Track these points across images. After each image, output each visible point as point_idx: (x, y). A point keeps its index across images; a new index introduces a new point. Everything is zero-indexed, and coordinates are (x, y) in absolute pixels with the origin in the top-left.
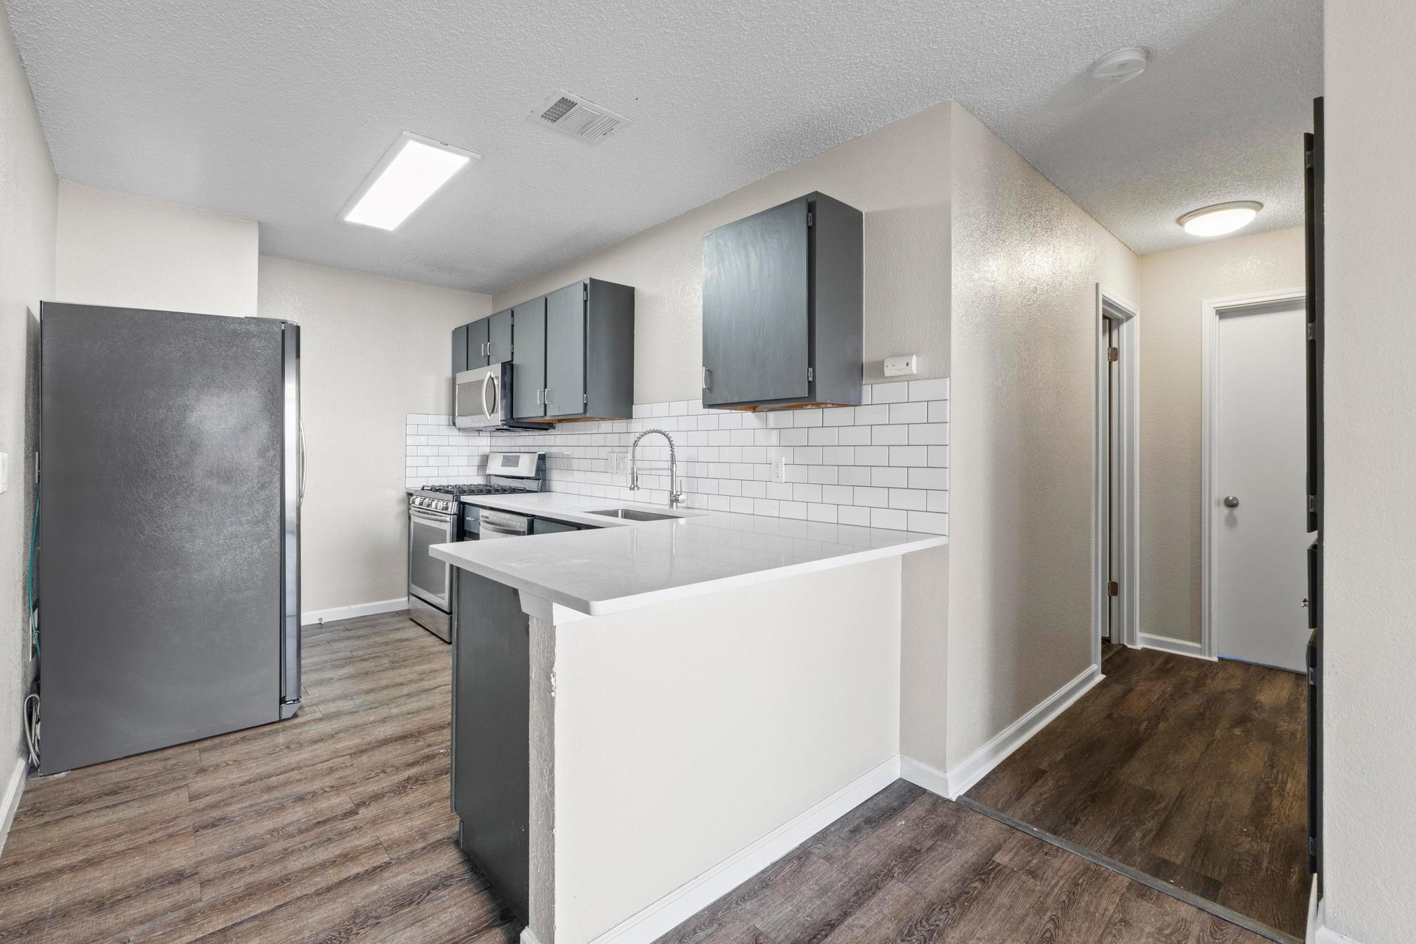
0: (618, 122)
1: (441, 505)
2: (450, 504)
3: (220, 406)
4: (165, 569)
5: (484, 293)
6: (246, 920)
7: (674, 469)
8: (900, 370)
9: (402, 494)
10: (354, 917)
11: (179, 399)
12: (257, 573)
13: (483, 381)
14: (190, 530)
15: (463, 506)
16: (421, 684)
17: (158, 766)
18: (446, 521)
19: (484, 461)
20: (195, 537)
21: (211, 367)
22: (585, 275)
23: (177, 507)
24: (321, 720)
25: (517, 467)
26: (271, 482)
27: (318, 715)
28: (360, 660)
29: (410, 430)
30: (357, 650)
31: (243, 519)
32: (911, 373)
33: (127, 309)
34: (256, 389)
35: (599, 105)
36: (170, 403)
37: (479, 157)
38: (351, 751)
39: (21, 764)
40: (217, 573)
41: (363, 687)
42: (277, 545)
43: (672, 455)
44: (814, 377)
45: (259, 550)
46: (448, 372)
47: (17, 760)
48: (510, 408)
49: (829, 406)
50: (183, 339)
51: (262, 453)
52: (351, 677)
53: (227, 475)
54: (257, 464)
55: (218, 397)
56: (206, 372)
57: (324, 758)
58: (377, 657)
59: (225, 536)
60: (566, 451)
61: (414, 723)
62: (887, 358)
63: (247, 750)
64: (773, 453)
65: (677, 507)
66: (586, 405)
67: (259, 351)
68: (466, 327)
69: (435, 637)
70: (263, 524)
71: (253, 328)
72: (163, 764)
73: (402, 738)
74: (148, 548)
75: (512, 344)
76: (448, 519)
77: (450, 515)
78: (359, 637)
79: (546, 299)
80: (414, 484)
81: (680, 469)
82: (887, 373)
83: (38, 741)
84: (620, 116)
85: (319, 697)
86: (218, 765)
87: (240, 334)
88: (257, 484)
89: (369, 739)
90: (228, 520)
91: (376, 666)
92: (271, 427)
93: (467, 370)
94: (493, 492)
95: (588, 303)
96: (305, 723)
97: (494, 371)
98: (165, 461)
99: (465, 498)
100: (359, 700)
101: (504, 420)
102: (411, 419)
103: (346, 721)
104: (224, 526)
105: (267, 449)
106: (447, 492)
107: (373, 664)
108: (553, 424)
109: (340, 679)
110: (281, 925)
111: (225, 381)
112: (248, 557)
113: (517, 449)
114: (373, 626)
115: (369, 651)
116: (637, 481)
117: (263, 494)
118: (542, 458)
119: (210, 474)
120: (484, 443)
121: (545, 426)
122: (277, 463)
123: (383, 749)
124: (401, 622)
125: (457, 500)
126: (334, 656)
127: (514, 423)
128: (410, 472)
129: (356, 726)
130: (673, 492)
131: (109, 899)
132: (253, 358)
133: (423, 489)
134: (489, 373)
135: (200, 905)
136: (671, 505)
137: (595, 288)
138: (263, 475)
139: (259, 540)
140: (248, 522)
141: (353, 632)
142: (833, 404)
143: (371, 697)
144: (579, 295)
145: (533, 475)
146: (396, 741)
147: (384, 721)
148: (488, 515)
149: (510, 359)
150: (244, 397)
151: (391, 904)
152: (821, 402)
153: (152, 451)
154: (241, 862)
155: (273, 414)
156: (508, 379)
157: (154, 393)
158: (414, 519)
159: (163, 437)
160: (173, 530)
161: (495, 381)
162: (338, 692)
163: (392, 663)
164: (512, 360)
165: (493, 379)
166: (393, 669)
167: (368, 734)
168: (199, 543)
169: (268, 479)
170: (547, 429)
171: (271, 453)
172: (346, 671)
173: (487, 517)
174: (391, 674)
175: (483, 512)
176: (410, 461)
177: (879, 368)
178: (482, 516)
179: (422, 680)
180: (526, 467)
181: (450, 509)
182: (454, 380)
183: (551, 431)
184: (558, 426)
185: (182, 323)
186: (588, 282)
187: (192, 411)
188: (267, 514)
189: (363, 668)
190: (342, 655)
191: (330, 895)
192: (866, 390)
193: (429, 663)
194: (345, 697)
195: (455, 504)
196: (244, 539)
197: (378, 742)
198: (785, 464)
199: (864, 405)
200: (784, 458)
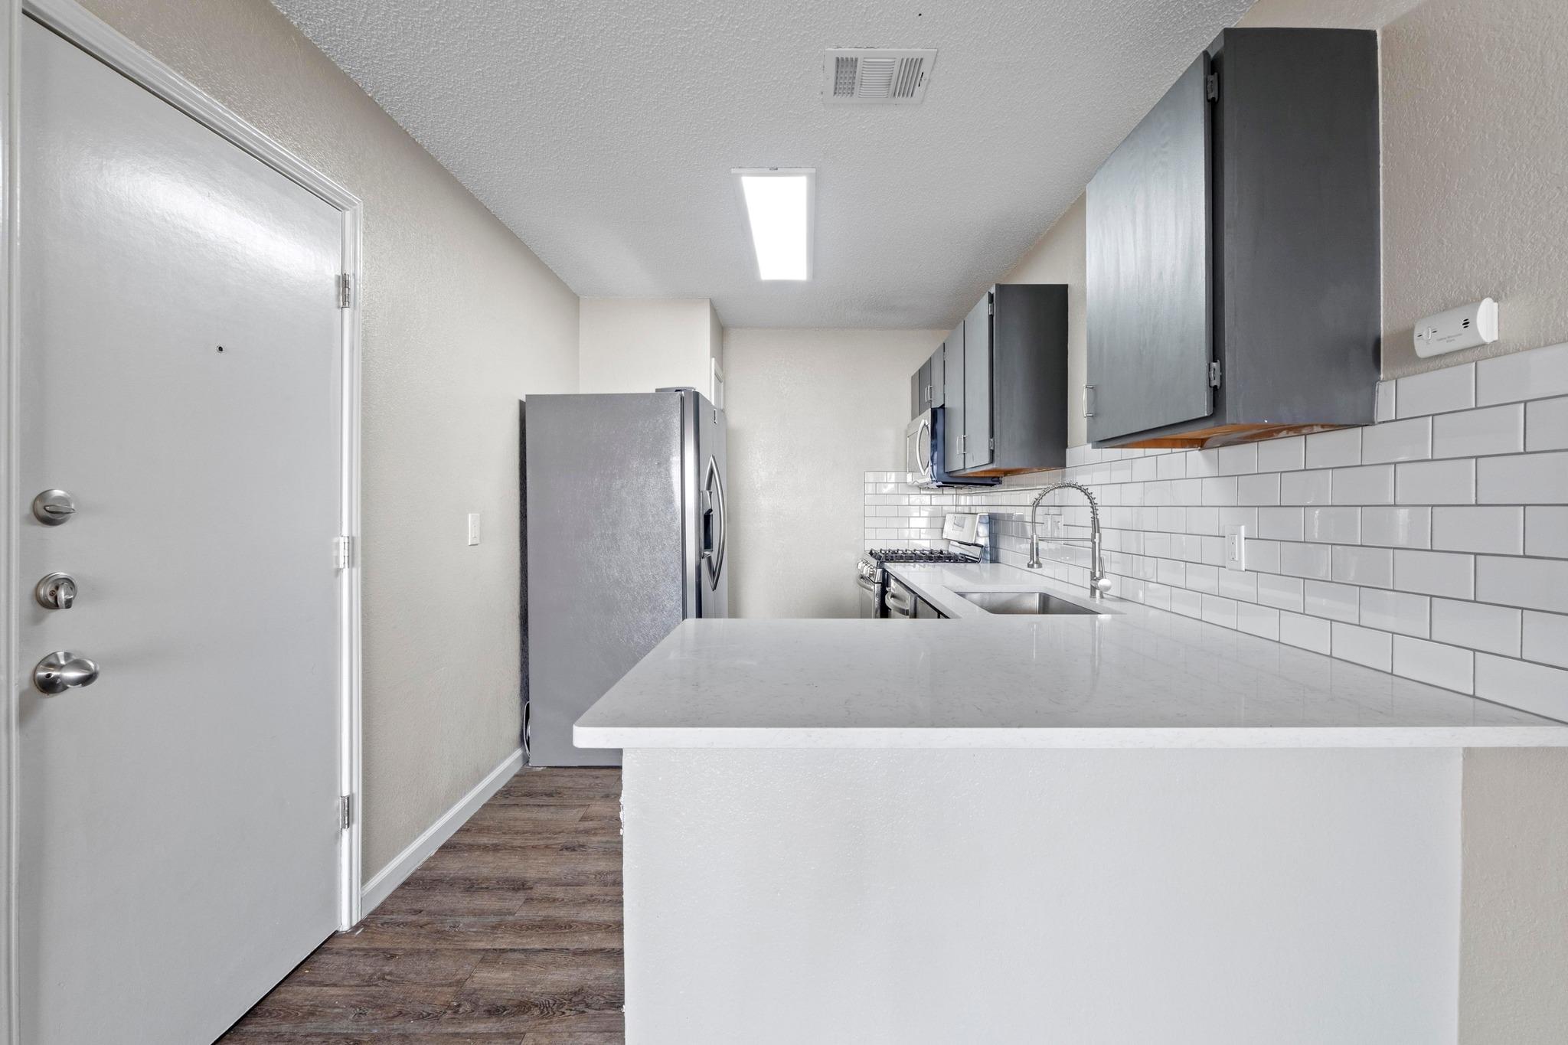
0: (922, 59)
2: (876, 571)
6: (519, 950)
7: (1097, 540)
8: (1449, 339)
10: (575, 994)
13: (918, 430)
17: (587, 782)
18: (871, 590)
22: (990, 281)
25: (963, 531)
29: (869, 488)
32: (1481, 343)
35: (883, 47)
37: (812, 169)
43: (1095, 521)
44: (1222, 378)
48: (943, 460)
49: (1316, 429)
64: (1228, 519)
65: (1099, 597)
66: (992, 452)
68: (919, 371)
72: (592, 780)
75: (944, 384)
76: (872, 588)
79: (964, 323)
81: (1109, 540)
82: (1422, 349)
84: (919, 50)
95: (995, 318)
97: (927, 418)
99: (887, 566)
102: (871, 476)
110: (533, 969)
116: (1037, 555)
125: (881, 566)
127: (946, 479)
128: (869, 534)
130: (1094, 572)
131: (478, 884)
134: (923, 421)
135: (511, 918)
136: (1092, 595)
137: (1004, 297)
142: (1323, 426)
144: (985, 310)
145: (987, 543)
149: (943, 401)
151: (607, 997)
152: (1301, 423)
154: (559, 893)
156: (939, 426)
164: (945, 404)
165: (926, 428)
170: (992, 485)
176: (869, 523)
177: (1406, 339)
178: (892, 589)
181: (875, 577)
183: (997, 487)
184: (1005, 480)
186: (995, 292)
191: (579, 960)
192: (1385, 391)
195: (880, 571)
198: (1245, 539)
199: (1380, 423)
200: (1243, 527)
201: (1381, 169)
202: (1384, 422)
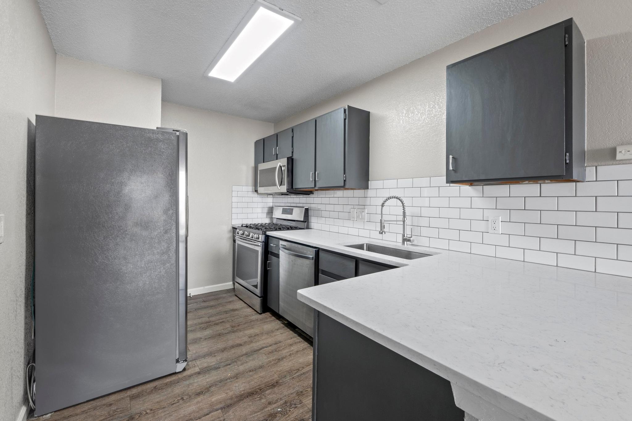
1: (256, 236)
2: (260, 236)
3: (142, 183)
4: (111, 283)
5: (270, 122)
7: (405, 221)
9: (230, 228)
11: (118, 178)
12: (163, 284)
13: (276, 168)
14: (125, 258)
15: (267, 237)
16: (251, 345)
18: (258, 246)
19: (271, 211)
20: (128, 262)
21: (136, 159)
22: (345, 104)
23: (117, 244)
24: (199, 373)
25: (292, 214)
26: (171, 229)
27: (197, 370)
28: (215, 324)
29: (234, 194)
30: (211, 316)
31: (155, 251)
33: (87, 122)
34: (162, 174)
36: (113, 181)
37: (300, 20)
38: (221, 406)
39: (23, 410)
40: (141, 284)
41: (219, 346)
42: (174, 267)
43: (404, 213)
44: (570, 160)
45: (164, 270)
46: (252, 164)
47: (21, 406)
48: (291, 182)
50: (120, 141)
51: (166, 212)
52: (211, 337)
53: (146, 225)
54: (163, 218)
55: (141, 177)
56: (133, 162)
57: (206, 411)
58: (223, 322)
59: (145, 262)
60: (320, 207)
61: (256, 380)
62: (618, 145)
63: (158, 400)
64: (488, 214)
65: (407, 244)
66: (345, 181)
67: (163, 150)
68: (263, 140)
69: (251, 309)
70: (166, 254)
71: (160, 136)
73: (251, 394)
74: (100, 270)
75: (292, 147)
76: (260, 245)
77: (261, 242)
78: (211, 307)
79: (316, 121)
80: (237, 223)
81: (408, 221)
82: (619, 157)
83: (34, 394)
85: (196, 353)
86: (141, 414)
87: (153, 140)
88: (163, 230)
89: (231, 394)
90: (147, 252)
91: (223, 329)
92: (170, 196)
93: (264, 162)
94: (282, 229)
95: (347, 120)
96: (190, 376)
97: (282, 162)
98: (110, 216)
99: (269, 233)
100: (219, 357)
101: (288, 189)
102: (234, 188)
103: (213, 377)
104: (144, 256)
105: (168, 210)
106: (258, 229)
107: (222, 328)
108: (312, 191)
109: (206, 339)
111: (145, 168)
112: (158, 275)
113: (292, 205)
114: (217, 299)
115: (218, 317)
117: (166, 236)
118: (307, 210)
119: (136, 224)
120: (270, 201)
121: (308, 192)
122: (174, 218)
123: (241, 404)
124: (231, 296)
125: (264, 233)
126: (200, 321)
127: (293, 191)
128: (234, 216)
129: (221, 381)
130: (404, 235)
132: (160, 155)
133: (242, 226)
134: (279, 163)
136: (403, 243)
137: (351, 111)
138: (166, 225)
139: (164, 264)
140: (158, 253)
141: (207, 303)
143: (225, 355)
144: (341, 116)
145: (302, 220)
146: (247, 397)
147: (236, 377)
148: (285, 245)
149: (291, 156)
150: (155, 178)
153: (102, 210)
155: (172, 188)
156: (290, 167)
157: (103, 174)
158: (237, 242)
159: (109, 201)
160: (115, 259)
161: (282, 168)
162: (206, 350)
163: (232, 327)
164: (292, 156)
165: (281, 167)
166: (233, 332)
167: (229, 389)
168: (131, 266)
169: (169, 228)
170: (309, 194)
171: (171, 212)
172: (208, 333)
173: (284, 245)
174: (233, 336)
175: (281, 242)
176: (234, 210)
177: (608, 153)
178: (281, 245)
179: (251, 342)
180: (297, 215)
181: (260, 239)
182: (256, 168)
183: (311, 195)
184: (315, 192)
185: (120, 132)
186: (347, 108)
187: (126, 186)
188: (168, 249)
189: (217, 331)
190: (204, 320)
192: (589, 170)
193: (253, 328)
194: (210, 354)
195: (264, 236)
196: (156, 264)
197: (237, 397)
198: (501, 222)
199: (587, 181)
200: (500, 217)
201: (586, 90)
202: (589, 181)
